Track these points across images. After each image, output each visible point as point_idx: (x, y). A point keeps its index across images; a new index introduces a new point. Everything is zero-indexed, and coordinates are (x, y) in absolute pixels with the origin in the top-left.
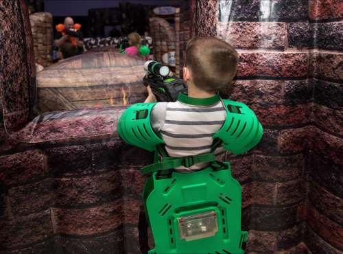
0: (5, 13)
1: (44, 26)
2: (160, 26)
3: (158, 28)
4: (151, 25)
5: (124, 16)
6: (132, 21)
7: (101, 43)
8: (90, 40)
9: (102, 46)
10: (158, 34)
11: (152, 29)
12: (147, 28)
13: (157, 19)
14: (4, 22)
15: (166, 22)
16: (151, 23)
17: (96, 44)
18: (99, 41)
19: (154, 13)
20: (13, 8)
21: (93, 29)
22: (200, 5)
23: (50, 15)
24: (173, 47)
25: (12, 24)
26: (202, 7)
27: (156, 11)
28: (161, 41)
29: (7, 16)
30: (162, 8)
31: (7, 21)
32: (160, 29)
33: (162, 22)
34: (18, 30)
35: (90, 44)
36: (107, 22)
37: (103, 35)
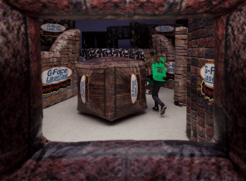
0: (7, 39)
1: (75, 39)
2: (161, 41)
3: (159, 42)
4: (153, 40)
5: (133, 32)
6: (139, 37)
7: (114, 53)
8: (107, 50)
9: (115, 55)
10: (159, 47)
11: (154, 43)
12: (150, 42)
13: (158, 35)
14: (5, 48)
15: (166, 38)
16: (153, 38)
17: (111, 53)
18: (113, 51)
19: (155, 31)
20: (18, 33)
21: (109, 41)
22: (233, 30)
23: (79, 31)
24: (171, 58)
25: (14, 50)
26: (236, 33)
27: (158, 29)
28: (161, 53)
29: (9, 42)
30: (162, 27)
31: (8, 48)
32: (161, 44)
33: (162, 38)
34: (21, 57)
35: (107, 53)
36: (120, 36)
37: (117, 47)
